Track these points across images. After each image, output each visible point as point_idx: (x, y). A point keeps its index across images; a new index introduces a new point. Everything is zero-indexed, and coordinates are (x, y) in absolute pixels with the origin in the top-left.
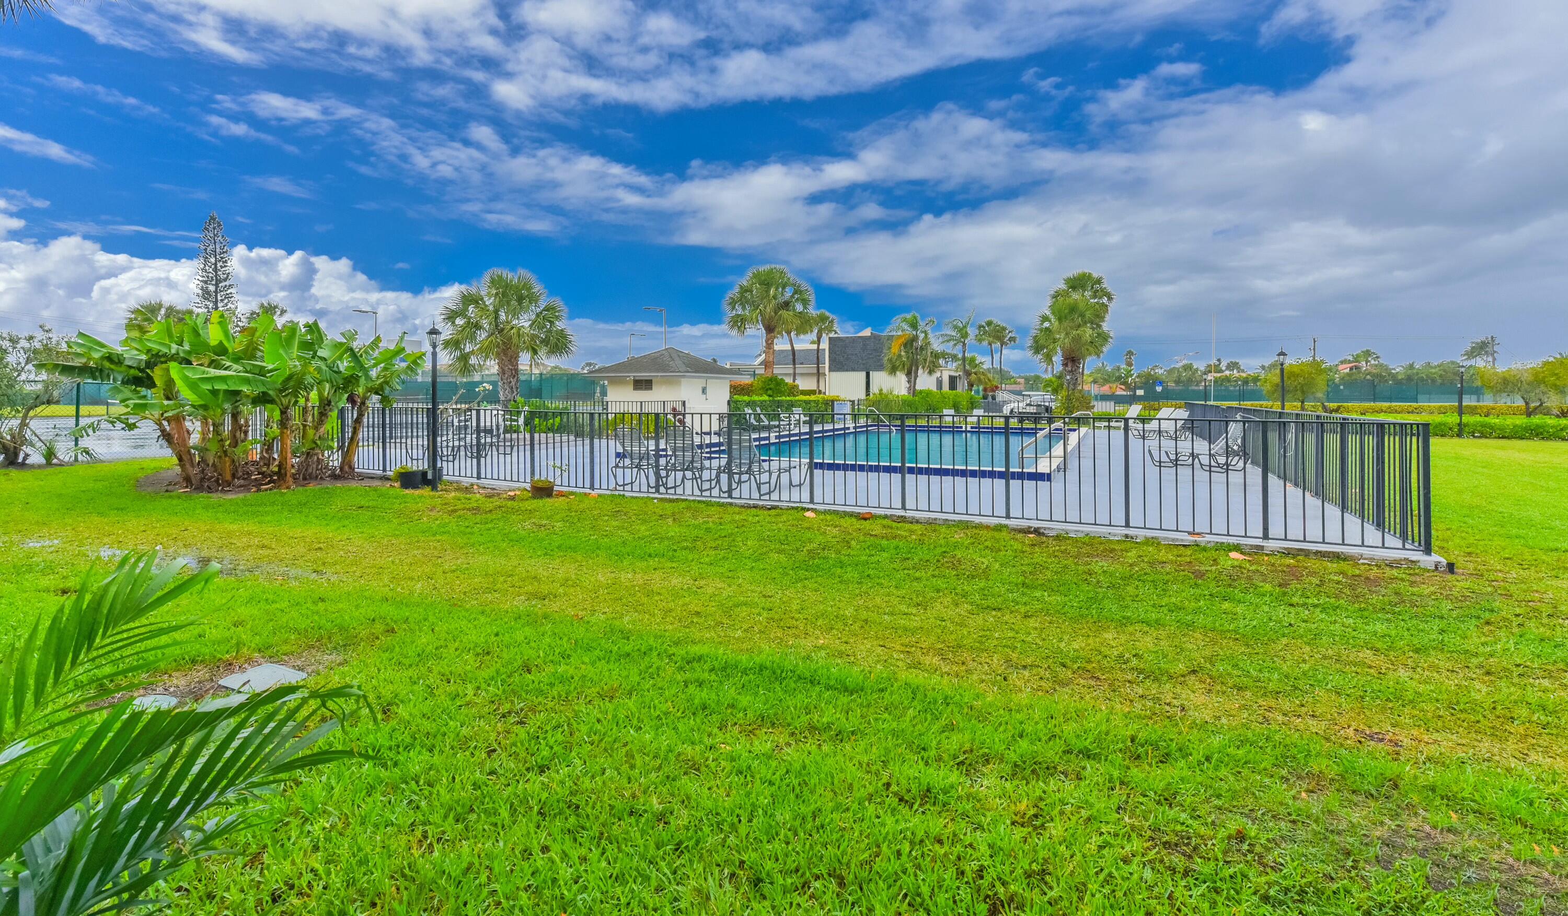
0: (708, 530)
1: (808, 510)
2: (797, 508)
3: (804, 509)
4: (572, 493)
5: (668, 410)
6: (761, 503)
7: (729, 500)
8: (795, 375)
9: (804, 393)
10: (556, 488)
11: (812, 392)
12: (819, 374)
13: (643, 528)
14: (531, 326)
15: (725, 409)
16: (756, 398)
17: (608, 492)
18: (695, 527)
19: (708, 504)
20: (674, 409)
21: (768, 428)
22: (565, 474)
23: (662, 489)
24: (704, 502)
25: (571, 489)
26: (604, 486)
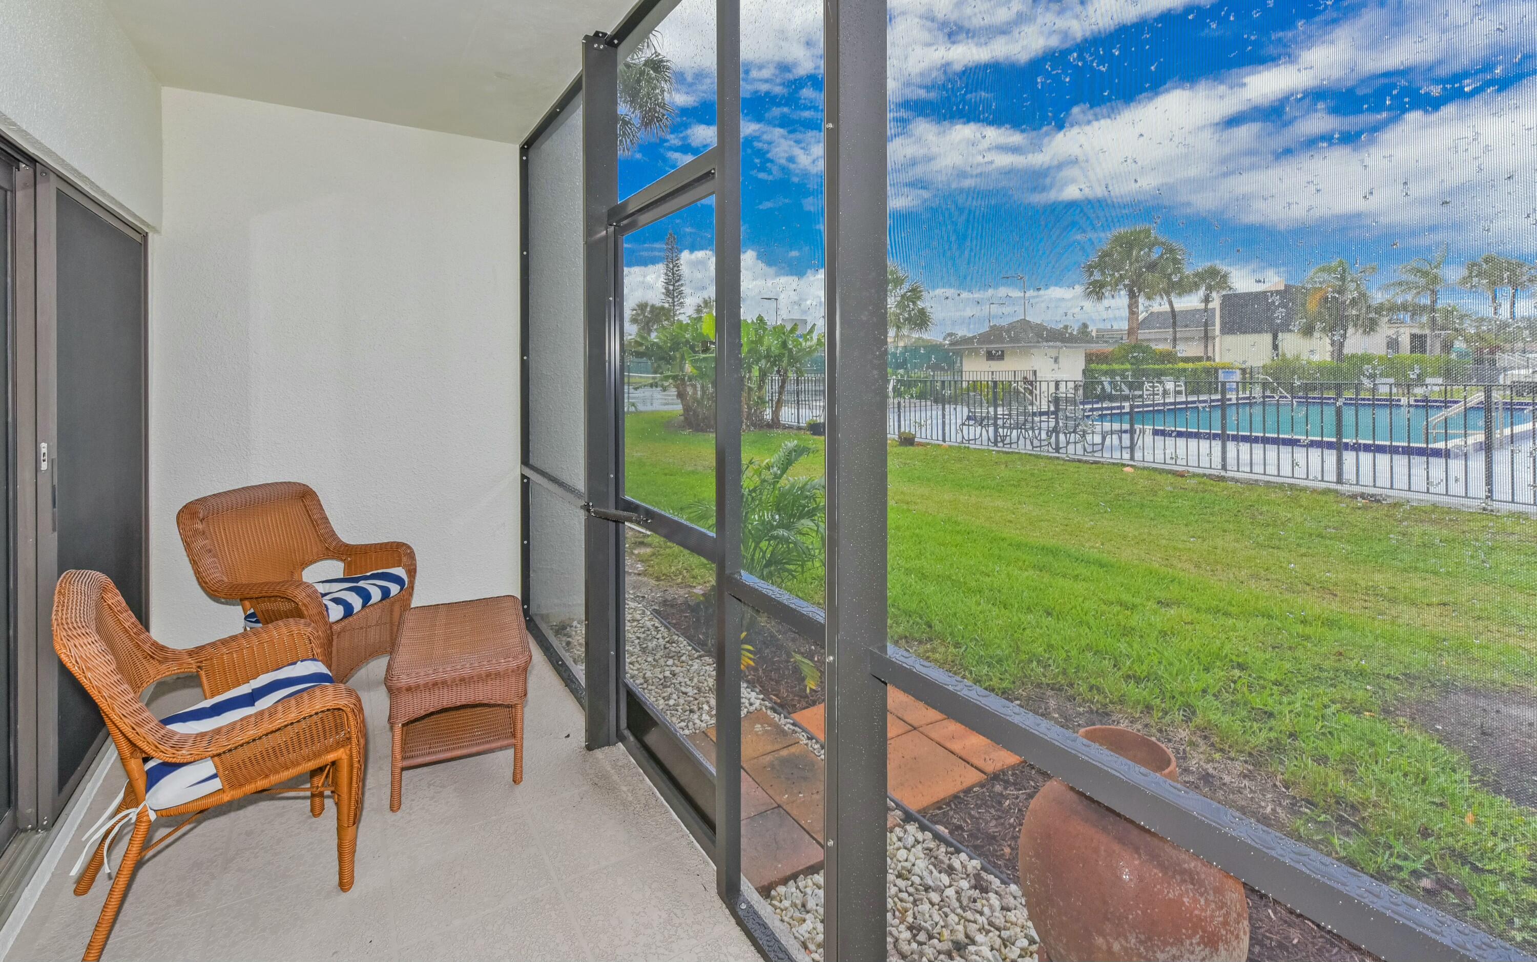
0: (1032, 475)
1: (1128, 465)
2: (1117, 464)
3: (1124, 465)
4: (928, 444)
5: (1019, 378)
6: (1084, 458)
7: (1057, 455)
8: (1175, 340)
9: (1186, 360)
10: (916, 440)
11: (1199, 359)
12: (1207, 338)
13: (981, 470)
14: (896, 307)
15: (1079, 377)
16: (1116, 366)
17: (957, 444)
18: (1022, 472)
19: (1037, 457)
20: (1025, 378)
21: (1126, 398)
22: (923, 429)
23: (1000, 444)
24: (1034, 455)
25: (927, 441)
26: (953, 439)
